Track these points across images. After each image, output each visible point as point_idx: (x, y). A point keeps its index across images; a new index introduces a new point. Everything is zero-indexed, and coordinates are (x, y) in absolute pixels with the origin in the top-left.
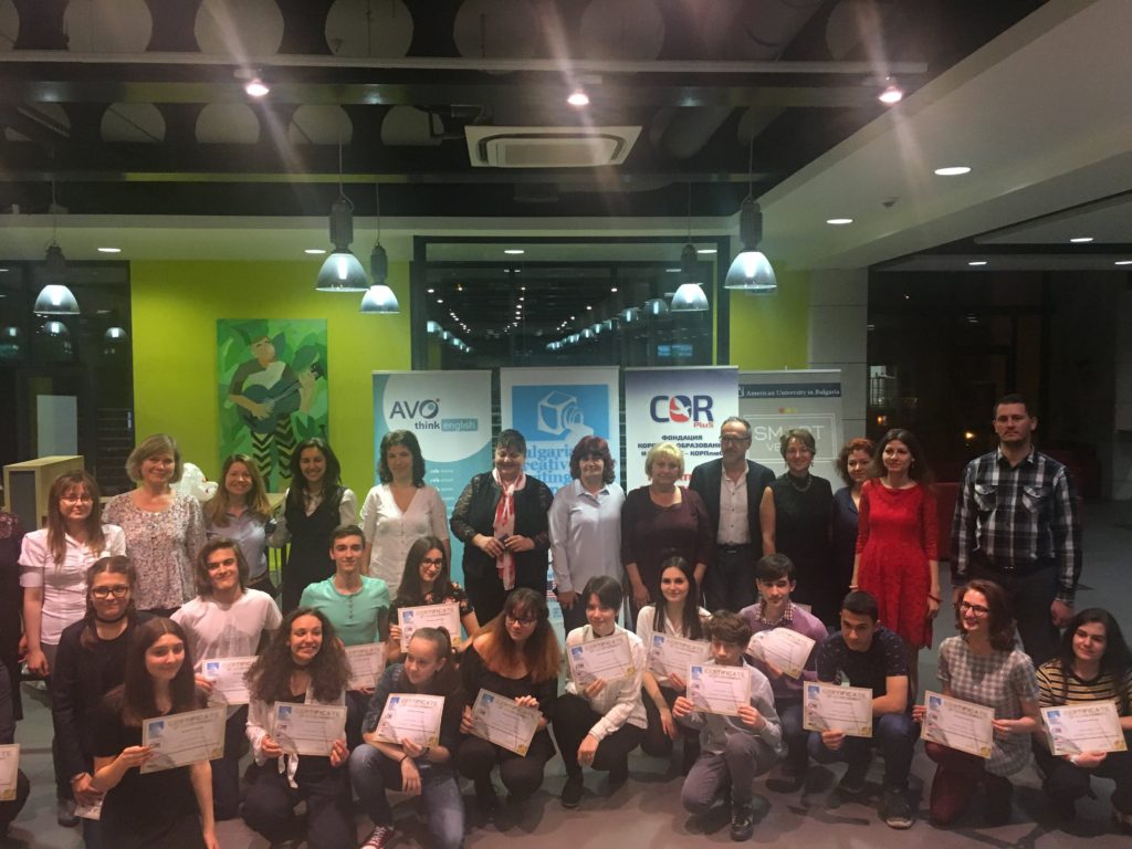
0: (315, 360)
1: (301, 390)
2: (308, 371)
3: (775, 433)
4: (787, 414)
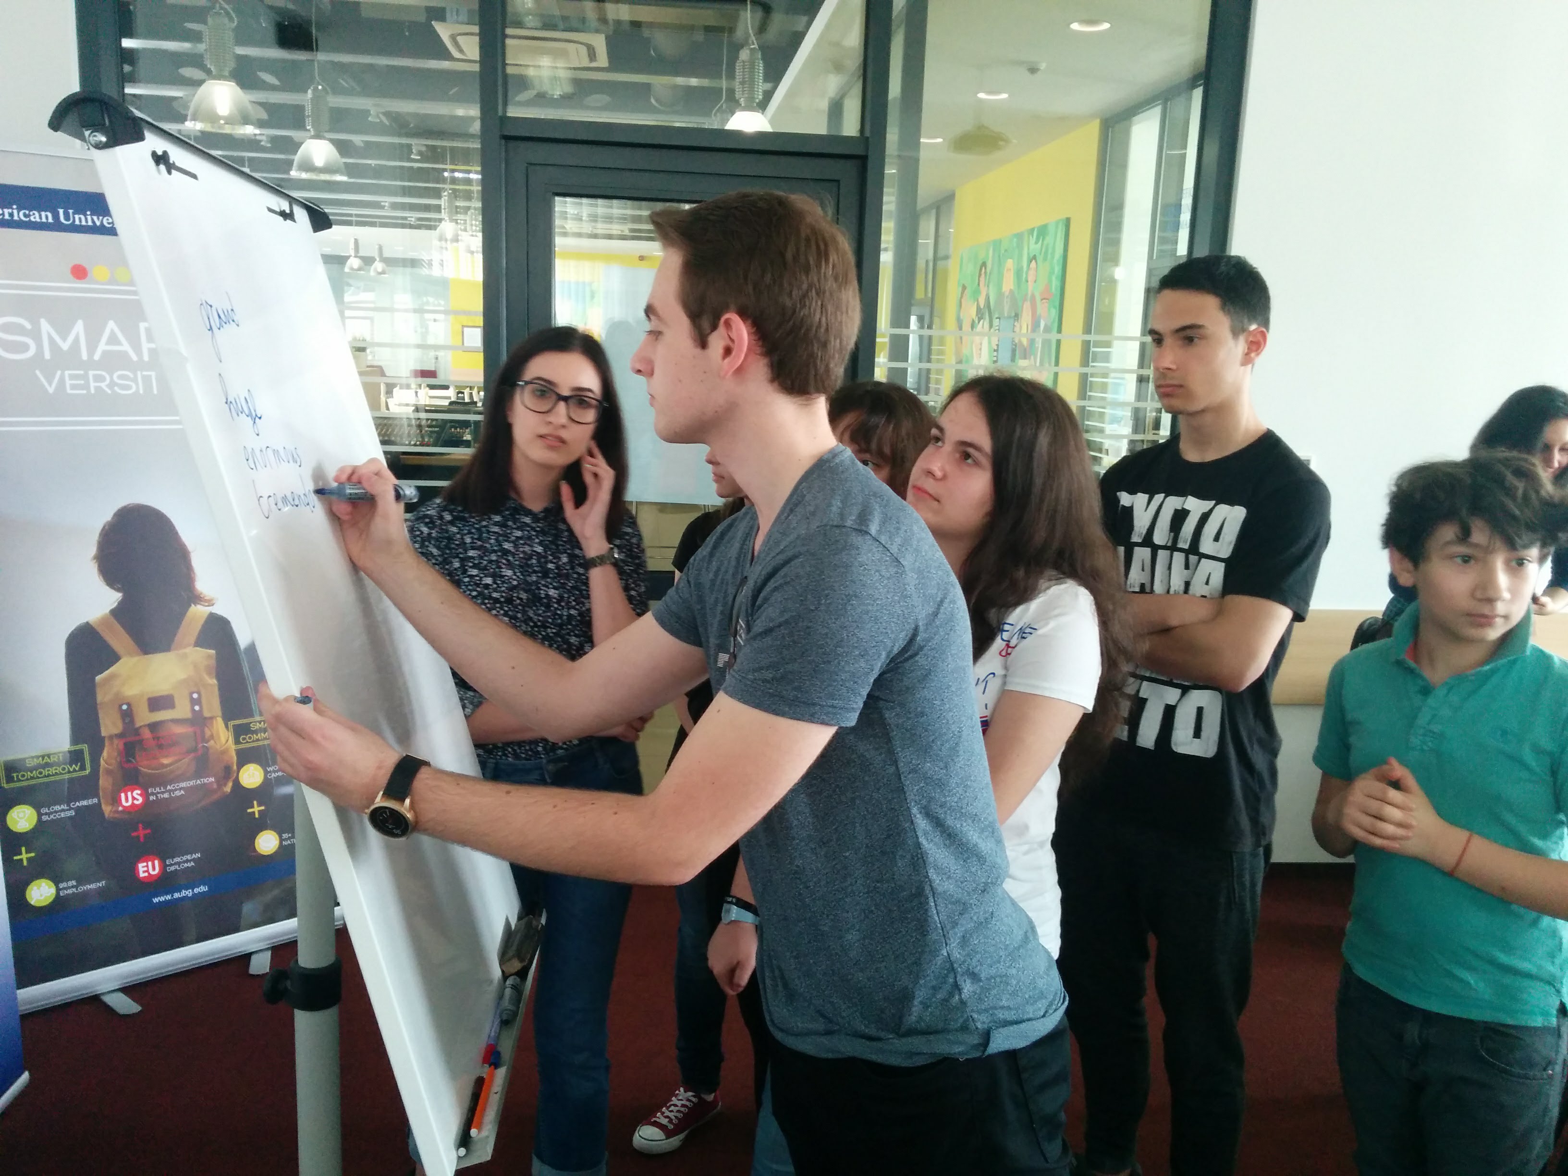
3: (64, 339)
4: (97, 283)
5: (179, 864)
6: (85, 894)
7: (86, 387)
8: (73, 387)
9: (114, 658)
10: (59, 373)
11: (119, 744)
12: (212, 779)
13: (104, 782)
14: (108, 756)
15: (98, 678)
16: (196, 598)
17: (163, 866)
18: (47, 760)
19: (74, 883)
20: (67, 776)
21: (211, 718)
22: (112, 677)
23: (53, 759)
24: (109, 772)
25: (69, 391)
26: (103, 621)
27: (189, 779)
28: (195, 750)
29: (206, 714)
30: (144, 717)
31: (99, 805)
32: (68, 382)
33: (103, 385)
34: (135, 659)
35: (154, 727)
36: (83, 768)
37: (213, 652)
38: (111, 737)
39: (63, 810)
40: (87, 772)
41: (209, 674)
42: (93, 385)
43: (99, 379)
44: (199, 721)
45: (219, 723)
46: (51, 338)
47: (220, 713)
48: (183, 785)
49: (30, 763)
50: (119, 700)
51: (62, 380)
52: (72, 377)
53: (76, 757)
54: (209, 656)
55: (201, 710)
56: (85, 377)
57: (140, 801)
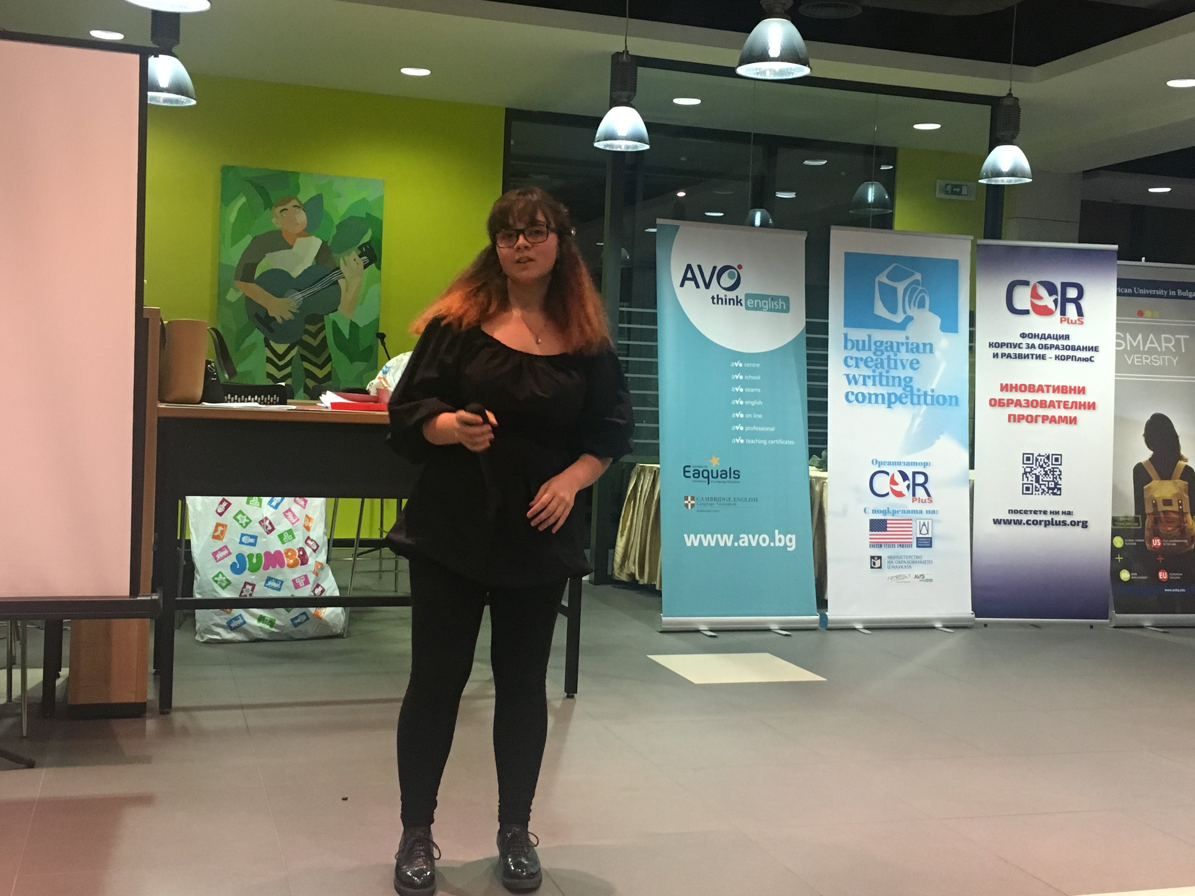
0: (366, 239)
1: (341, 282)
2: (354, 254)
3: (1135, 342)
4: (1148, 318)
5: (1175, 576)
6: (1141, 580)
7: (1142, 362)
8: (1138, 362)
9: (1150, 480)
10: (1132, 356)
11: (1152, 517)
12: (1187, 541)
13: (1147, 533)
14: (1149, 522)
15: (1145, 487)
16: (1181, 458)
17: (1169, 576)
18: (1127, 519)
19: (1136, 574)
20: (1133, 528)
21: (1187, 513)
22: (1149, 488)
23: (1129, 519)
24: (1148, 529)
25: (1136, 364)
26: (1146, 462)
27: (1178, 539)
28: (1179, 526)
29: (1184, 511)
30: (1161, 508)
31: (1144, 543)
32: (1136, 360)
33: (1148, 361)
34: (1158, 481)
35: (1165, 512)
36: (1139, 525)
37: (1187, 483)
38: (1149, 514)
39: (1132, 542)
40: (1140, 527)
41: (1186, 493)
42: (1144, 361)
43: (1147, 359)
44: (1181, 513)
45: (1189, 516)
46: (1130, 341)
47: (1189, 511)
48: (1176, 541)
49: (1121, 519)
50: (1152, 498)
51: (1133, 359)
52: (1137, 358)
53: (1136, 520)
54: (1186, 485)
55: (1182, 508)
56: (1141, 358)
57: (1159, 544)
